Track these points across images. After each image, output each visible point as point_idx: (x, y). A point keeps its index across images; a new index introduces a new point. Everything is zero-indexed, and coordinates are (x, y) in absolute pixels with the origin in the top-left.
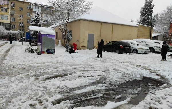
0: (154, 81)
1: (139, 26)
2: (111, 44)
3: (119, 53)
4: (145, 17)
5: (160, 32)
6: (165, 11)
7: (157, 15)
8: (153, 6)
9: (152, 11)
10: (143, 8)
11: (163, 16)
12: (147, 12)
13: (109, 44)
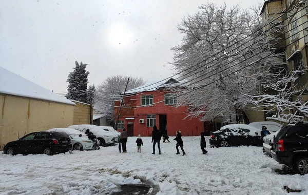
0: (137, 187)
1: (75, 104)
2: (32, 137)
3: (51, 154)
4: (77, 88)
5: (102, 113)
6: (105, 83)
7: (94, 87)
8: (88, 73)
9: (86, 80)
10: (73, 75)
11: (103, 89)
12: (79, 81)
13: (26, 139)
